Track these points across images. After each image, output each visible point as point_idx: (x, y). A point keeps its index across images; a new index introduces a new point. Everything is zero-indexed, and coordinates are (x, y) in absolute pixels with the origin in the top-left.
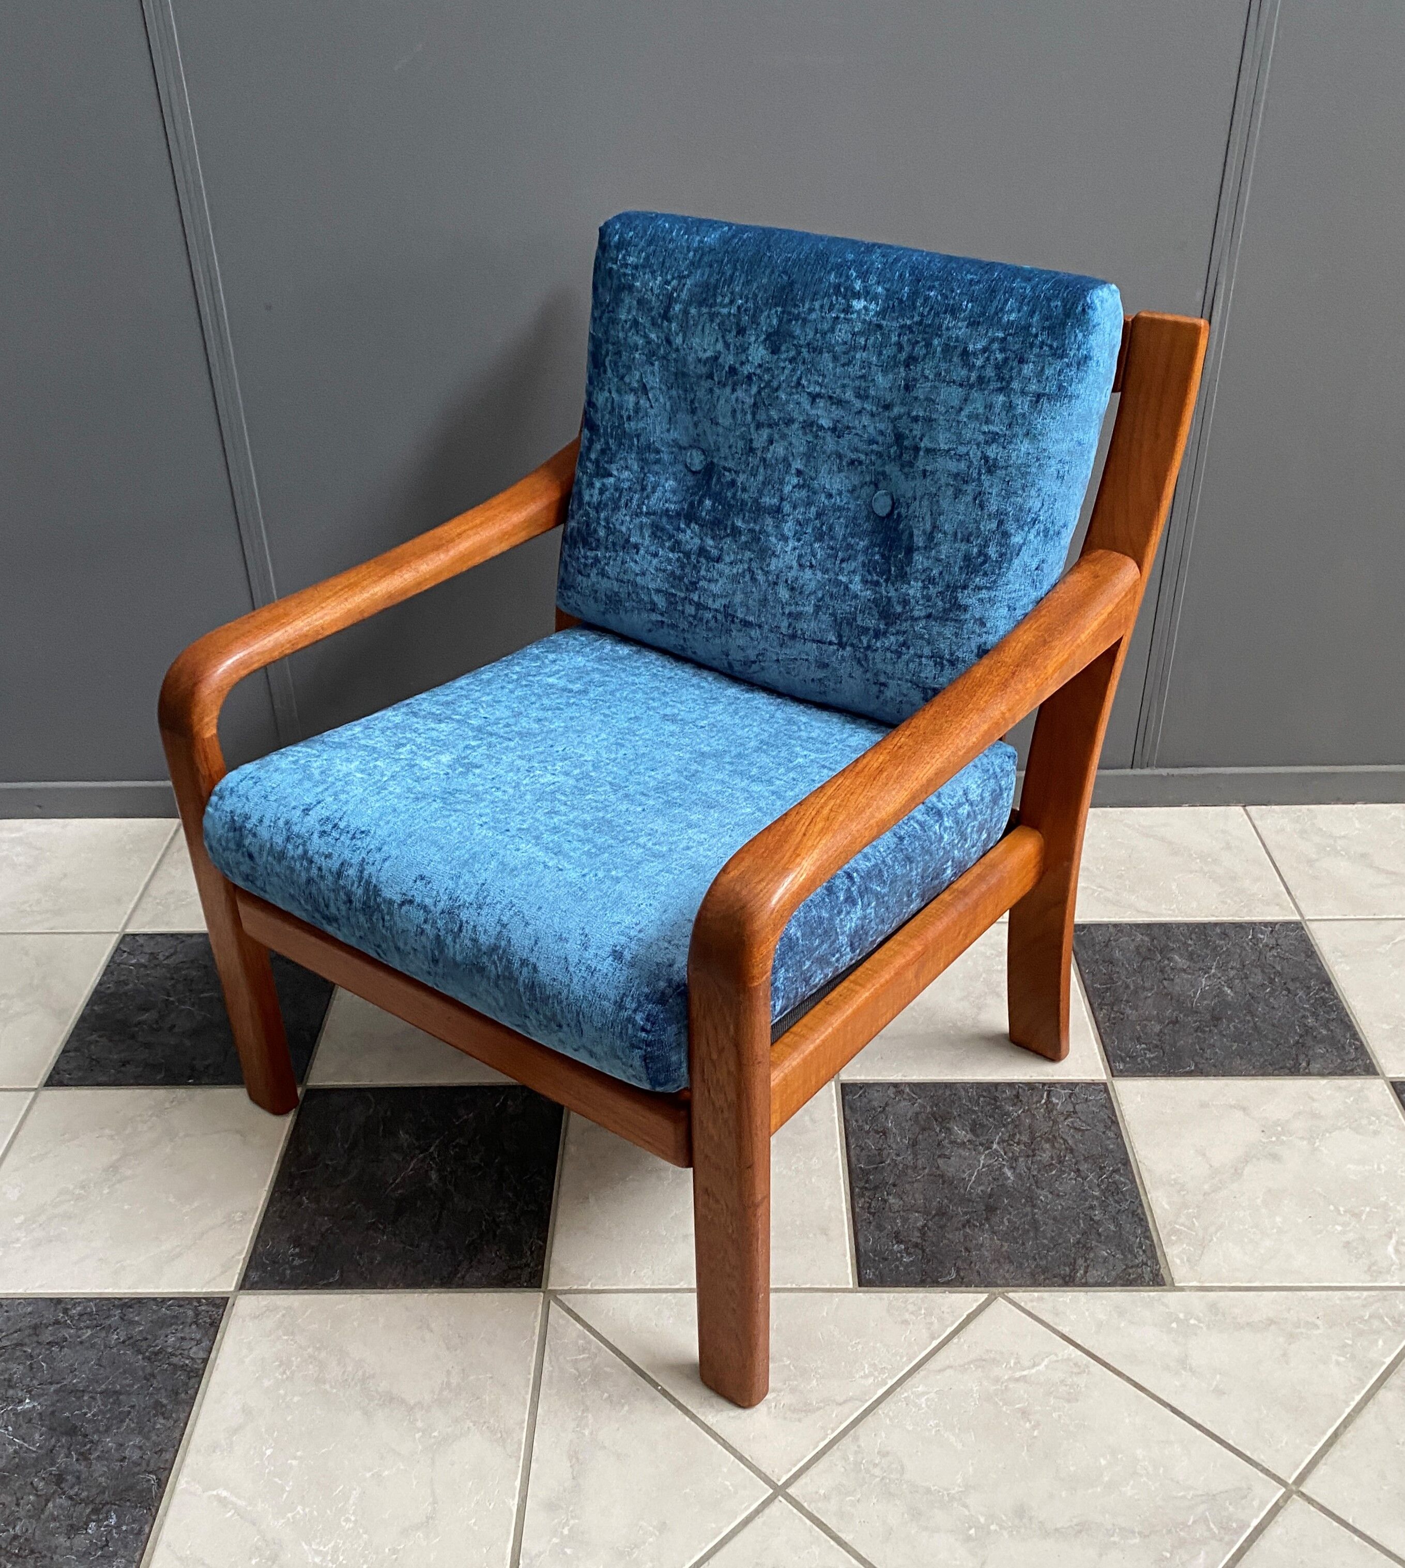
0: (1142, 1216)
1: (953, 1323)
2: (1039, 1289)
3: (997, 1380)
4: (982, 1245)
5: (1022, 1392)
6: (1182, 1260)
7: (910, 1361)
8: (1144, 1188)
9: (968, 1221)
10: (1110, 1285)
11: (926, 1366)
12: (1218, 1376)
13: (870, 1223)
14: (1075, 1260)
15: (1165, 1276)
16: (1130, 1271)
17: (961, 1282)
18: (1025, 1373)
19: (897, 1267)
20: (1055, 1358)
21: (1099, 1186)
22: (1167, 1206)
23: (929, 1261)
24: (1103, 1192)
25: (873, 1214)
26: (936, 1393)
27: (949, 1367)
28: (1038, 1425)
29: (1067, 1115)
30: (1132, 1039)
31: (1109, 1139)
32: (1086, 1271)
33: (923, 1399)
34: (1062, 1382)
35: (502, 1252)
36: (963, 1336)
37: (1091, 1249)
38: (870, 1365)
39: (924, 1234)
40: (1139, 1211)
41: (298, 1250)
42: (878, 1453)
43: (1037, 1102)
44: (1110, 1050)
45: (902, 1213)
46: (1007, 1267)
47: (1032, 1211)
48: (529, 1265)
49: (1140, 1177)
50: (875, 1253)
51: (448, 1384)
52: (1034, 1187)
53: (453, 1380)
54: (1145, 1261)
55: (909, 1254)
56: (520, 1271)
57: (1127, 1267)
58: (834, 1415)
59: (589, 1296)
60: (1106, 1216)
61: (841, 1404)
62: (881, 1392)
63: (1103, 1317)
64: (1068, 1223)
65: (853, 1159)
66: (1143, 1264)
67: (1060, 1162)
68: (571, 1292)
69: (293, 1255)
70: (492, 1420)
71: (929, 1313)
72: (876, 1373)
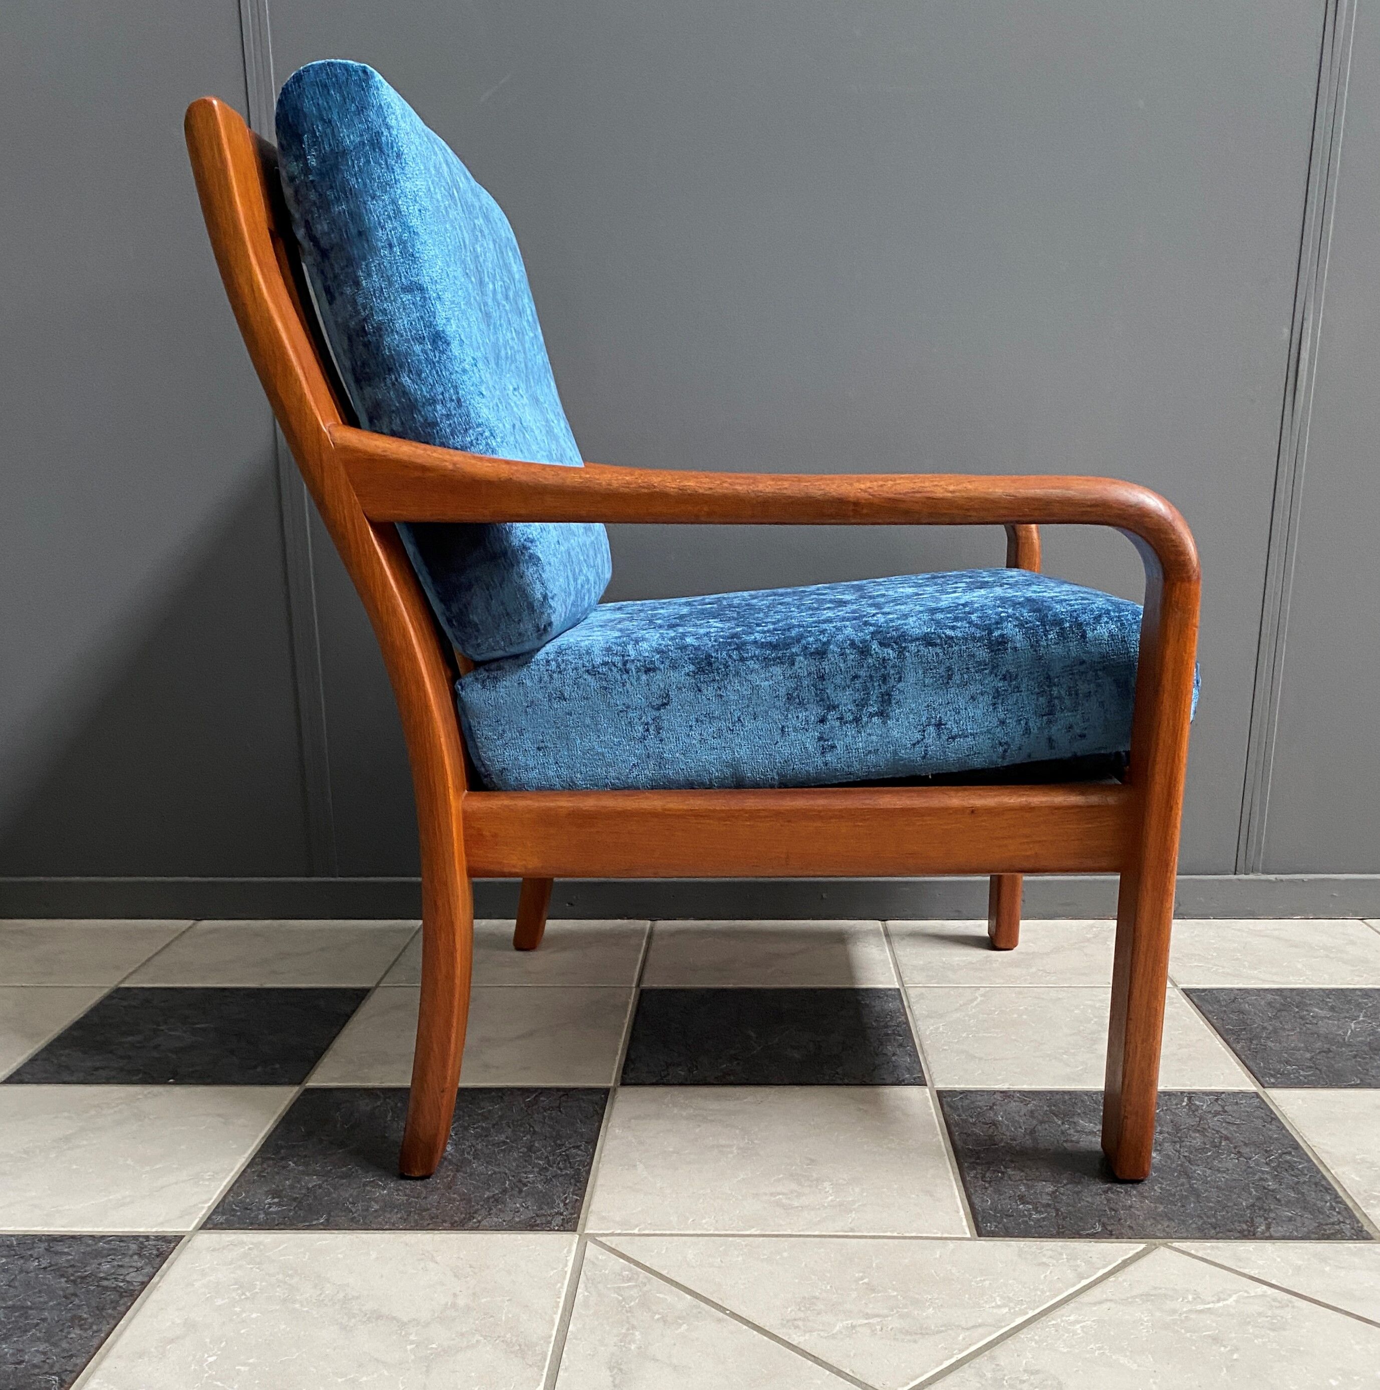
0: (1328, 1187)
1: (1104, 1266)
3: (1174, 1311)
4: (1131, 1207)
5: (1208, 1322)
7: (1056, 1296)
8: (1325, 1166)
9: (1110, 1188)
10: (1302, 1238)
11: (1077, 1299)
13: (986, 1188)
14: (1252, 1218)
15: (1370, 1232)
16: (1326, 1228)
17: (1109, 1233)
18: (1209, 1306)
19: (1026, 1222)
20: (1246, 1295)
21: (1268, 1164)
22: (1358, 1179)
23: (1065, 1218)
24: (1275, 1169)
25: (990, 1182)
26: (1093, 1321)
27: (1107, 1300)
28: (1236, 1349)
29: (1217, 1114)
30: (1280, 1062)
31: (1270, 1130)
32: (1268, 1227)
33: (1078, 1326)
34: (1260, 1314)
35: (529, 1203)
36: (1121, 1276)
37: (1270, 1210)
38: (1002, 1298)
39: (1056, 1197)
40: (1324, 1183)
41: (276, 1200)
42: (1025, 1371)
43: (1177, 1104)
44: (1255, 1069)
45: (1025, 1182)
46: (1166, 1224)
47: (1189, 1182)
48: (561, 1214)
49: (1318, 1158)
50: (995, 1210)
51: (454, 1305)
52: (1187, 1164)
53: (461, 1302)
54: (1341, 1220)
55: (1038, 1212)
56: (549, 1218)
57: (1320, 1224)
58: (961, 1338)
59: (637, 1238)
60: (1283, 1186)
61: (968, 1329)
62: (1019, 1320)
63: (1300, 1262)
64: (1236, 1191)
65: (959, 1143)
66: (1340, 1222)
67: (1216, 1147)
68: (612, 1234)
69: (270, 1204)
70: (508, 1336)
71: (1073, 1257)
72: (1013, 1304)
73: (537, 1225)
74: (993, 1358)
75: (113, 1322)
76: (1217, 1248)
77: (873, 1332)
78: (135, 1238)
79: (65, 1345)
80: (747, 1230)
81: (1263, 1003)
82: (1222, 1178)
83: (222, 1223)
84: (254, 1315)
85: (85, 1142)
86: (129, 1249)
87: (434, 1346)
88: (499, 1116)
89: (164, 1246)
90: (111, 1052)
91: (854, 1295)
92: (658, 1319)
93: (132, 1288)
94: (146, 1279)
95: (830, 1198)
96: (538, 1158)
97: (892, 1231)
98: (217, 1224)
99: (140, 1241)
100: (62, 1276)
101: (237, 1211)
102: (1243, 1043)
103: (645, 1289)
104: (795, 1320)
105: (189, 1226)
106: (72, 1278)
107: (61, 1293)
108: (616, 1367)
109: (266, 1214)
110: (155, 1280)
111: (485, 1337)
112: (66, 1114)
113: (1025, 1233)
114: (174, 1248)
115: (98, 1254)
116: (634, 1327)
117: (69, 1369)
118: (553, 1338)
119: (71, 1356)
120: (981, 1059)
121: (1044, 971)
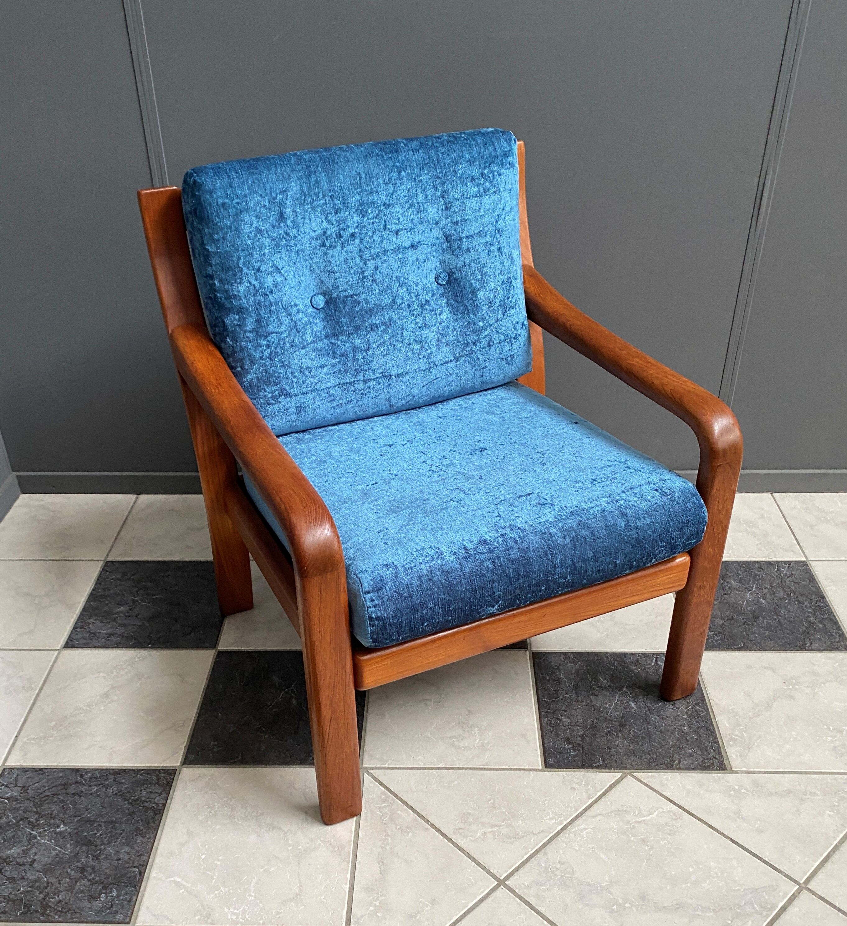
0: (712, 730)
1: (601, 790)
2: (652, 771)
3: (628, 822)
4: (618, 746)
5: (642, 829)
6: (736, 756)
7: (577, 811)
8: (713, 714)
9: (609, 732)
10: (694, 769)
11: (586, 813)
12: (759, 822)
13: (551, 732)
14: (673, 754)
15: (726, 764)
16: (706, 761)
17: (605, 766)
18: (644, 818)
19: (568, 757)
20: (662, 811)
21: (687, 713)
22: (727, 725)
23: (586, 754)
24: (689, 716)
25: (553, 727)
26: (592, 829)
27: (599, 814)
28: (652, 848)
32: (680, 761)
33: (585, 833)
34: (666, 824)
37: (682, 749)
38: (553, 813)
39: (583, 739)
40: (711, 727)
41: (216, 743)
42: (559, 862)
43: (649, 664)
45: (570, 727)
46: (633, 758)
47: (647, 727)
49: (711, 708)
50: (554, 749)
52: (648, 713)
54: (714, 756)
55: (575, 750)
57: (704, 759)
58: (532, 840)
59: (387, 771)
60: (691, 730)
61: (535, 835)
62: (559, 828)
63: (690, 788)
64: (669, 734)
65: (540, 696)
66: (713, 758)
68: (376, 768)
69: (213, 746)
70: (332, 840)
71: (587, 784)
72: (556, 817)
74: (545, 853)
76: (654, 776)
77: (494, 837)
78: (155, 771)
80: (439, 764)
83: (193, 761)
87: (300, 848)
89: (169, 777)
91: (486, 811)
92: (399, 829)
93: (159, 808)
94: (164, 802)
95: (477, 740)
97: (506, 765)
101: (199, 751)
103: (393, 807)
104: (460, 829)
106: (130, 801)
108: (381, 861)
109: (213, 753)
111: (322, 842)
113: (567, 765)
116: (388, 835)
117: (142, 863)
118: (352, 842)
119: (141, 855)
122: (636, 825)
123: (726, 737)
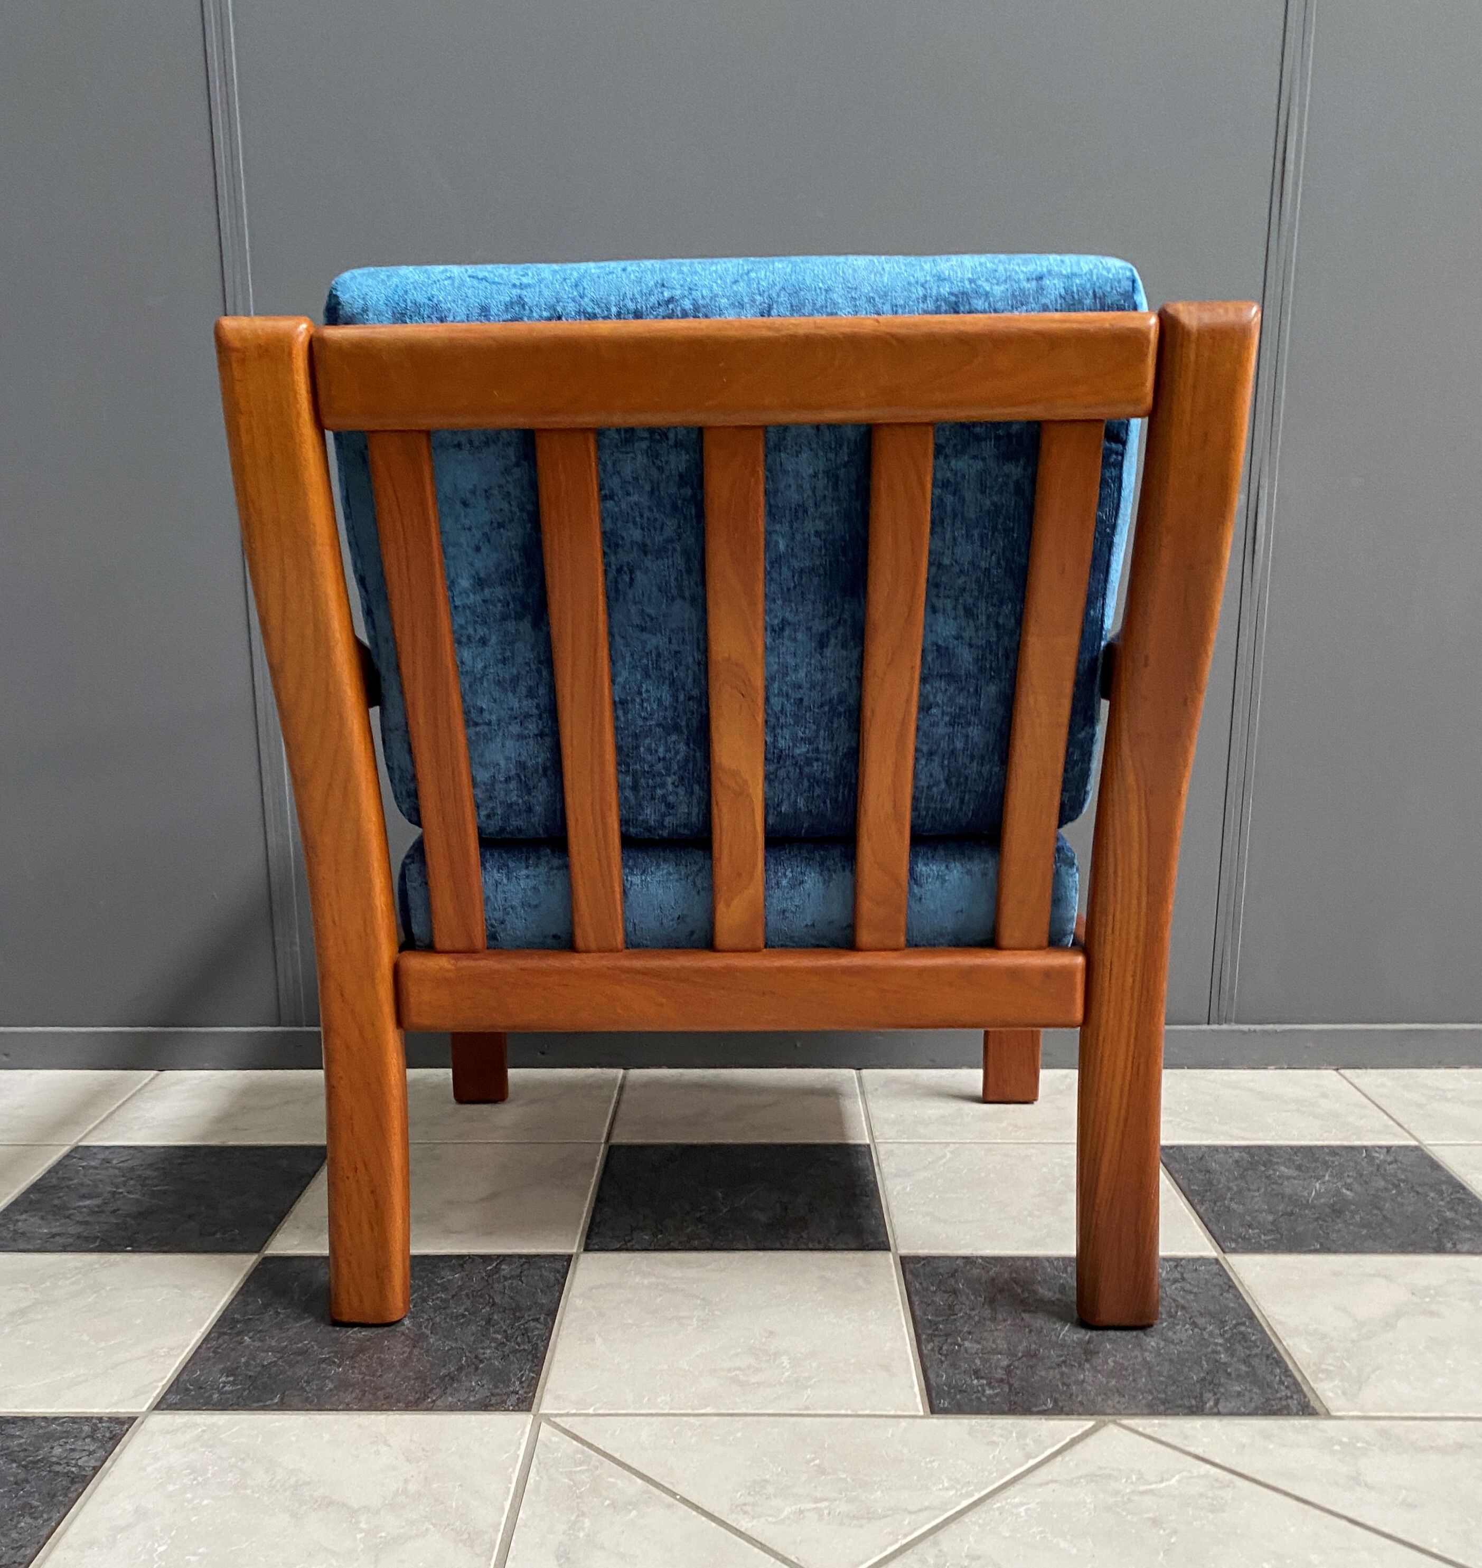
0: (1278, 1359)
1: (1053, 1445)
2: (1160, 1417)
3: (1117, 1493)
4: (1083, 1381)
5: (1150, 1503)
6: (1336, 1394)
7: (1002, 1477)
8: (1278, 1338)
9: (1064, 1362)
10: (1248, 1414)
11: (1023, 1480)
12: (1404, 1492)
13: (942, 1362)
14: (1202, 1394)
15: (1317, 1407)
16: (1273, 1403)
17: (1059, 1410)
18: (1149, 1487)
19: (979, 1399)
20: (1189, 1475)
21: (1221, 1335)
22: (1308, 1351)
23: (1018, 1393)
24: (1227, 1340)
25: (946, 1356)
26: (1038, 1503)
27: (1052, 1481)
28: (1175, 1532)
29: (1175, 1281)
30: (1242, 1226)
31: (1227, 1299)
32: (1217, 1403)
33: (1022, 1509)
34: (1201, 1495)
35: (484, 1382)
36: (1068, 1456)
37: (1220, 1385)
38: (950, 1479)
39: (1010, 1372)
40: (1275, 1355)
41: (231, 1379)
42: (967, 1556)
44: (1217, 1233)
45: (981, 1355)
46: (1117, 1399)
48: (517, 1393)
49: (1271, 1329)
50: (949, 1386)
51: (405, 1491)
53: (412, 1488)
54: (1289, 1394)
55: (992, 1388)
56: (505, 1397)
57: (1268, 1400)
58: (906, 1522)
59: (591, 1419)
60: (1235, 1359)
61: (914, 1513)
62: (965, 1503)
63: (1244, 1440)
64: (1188, 1364)
65: (918, 1313)
66: (1287, 1398)
67: (1171, 1317)
68: (568, 1415)
69: (224, 1382)
70: (458, 1523)
71: (1022, 1436)
72: (959, 1487)
73: (492, 1405)
74: (936, 1543)
75: (63, 1511)
76: (1165, 1425)
77: (821, 1517)
78: (88, 1419)
79: (14, 1535)
80: (702, 1409)
81: (1230, 1161)
82: (1174, 1350)
83: (176, 1404)
84: (205, 1502)
85: (40, 1317)
86: (82, 1431)
87: (383, 1534)
88: (459, 1287)
89: (117, 1429)
90: (68, 1217)
91: (804, 1477)
92: (608, 1505)
93: (84, 1473)
94: (98, 1464)
95: (787, 1374)
96: (495, 1332)
97: (847, 1409)
98: (171, 1405)
99: (94, 1422)
100: (14, 1461)
101: (191, 1390)
102: (1207, 1205)
103: (597, 1472)
104: (745, 1505)
105: (142, 1407)
106: (23, 1463)
107: (12, 1479)
108: (563, 1556)
109: (221, 1393)
110: (107, 1464)
111: (434, 1525)
112: (21, 1285)
113: (978, 1410)
114: (127, 1430)
115: (51, 1437)
116: (583, 1514)
117: (19, 1560)
118: (502, 1527)
119: (21, 1546)
120: (945, 1222)
121: (1016, 1126)
122: (1135, 1498)
123: (1309, 1366)
